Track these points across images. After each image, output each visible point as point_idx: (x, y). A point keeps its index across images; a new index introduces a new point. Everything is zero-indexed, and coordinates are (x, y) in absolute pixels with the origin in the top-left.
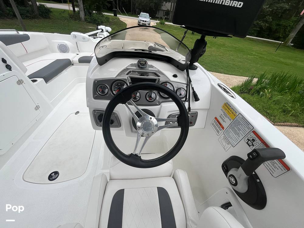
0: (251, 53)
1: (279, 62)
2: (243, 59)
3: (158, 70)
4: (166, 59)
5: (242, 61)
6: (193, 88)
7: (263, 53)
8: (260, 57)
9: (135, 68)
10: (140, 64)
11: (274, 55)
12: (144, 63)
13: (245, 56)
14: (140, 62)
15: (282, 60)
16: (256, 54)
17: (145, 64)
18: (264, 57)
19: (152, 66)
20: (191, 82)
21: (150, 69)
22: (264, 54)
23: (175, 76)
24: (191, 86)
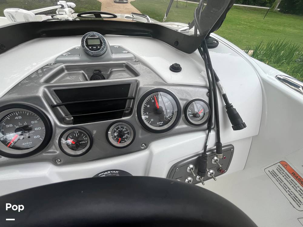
0: (239, 23)
1: (269, 30)
2: (233, 30)
3: (135, 57)
4: (150, 30)
5: (232, 32)
6: (224, 97)
7: (252, 21)
8: (250, 26)
9: (76, 58)
10: (88, 46)
11: (263, 23)
12: (97, 42)
13: (234, 27)
14: (87, 42)
15: (271, 27)
16: (245, 24)
17: (101, 45)
18: (253, 26)
19: (120, 50)
20: (217, 79)
21: (114, 56)
22: (253, 23)
23: (175, 68)
24: (220, 92)
